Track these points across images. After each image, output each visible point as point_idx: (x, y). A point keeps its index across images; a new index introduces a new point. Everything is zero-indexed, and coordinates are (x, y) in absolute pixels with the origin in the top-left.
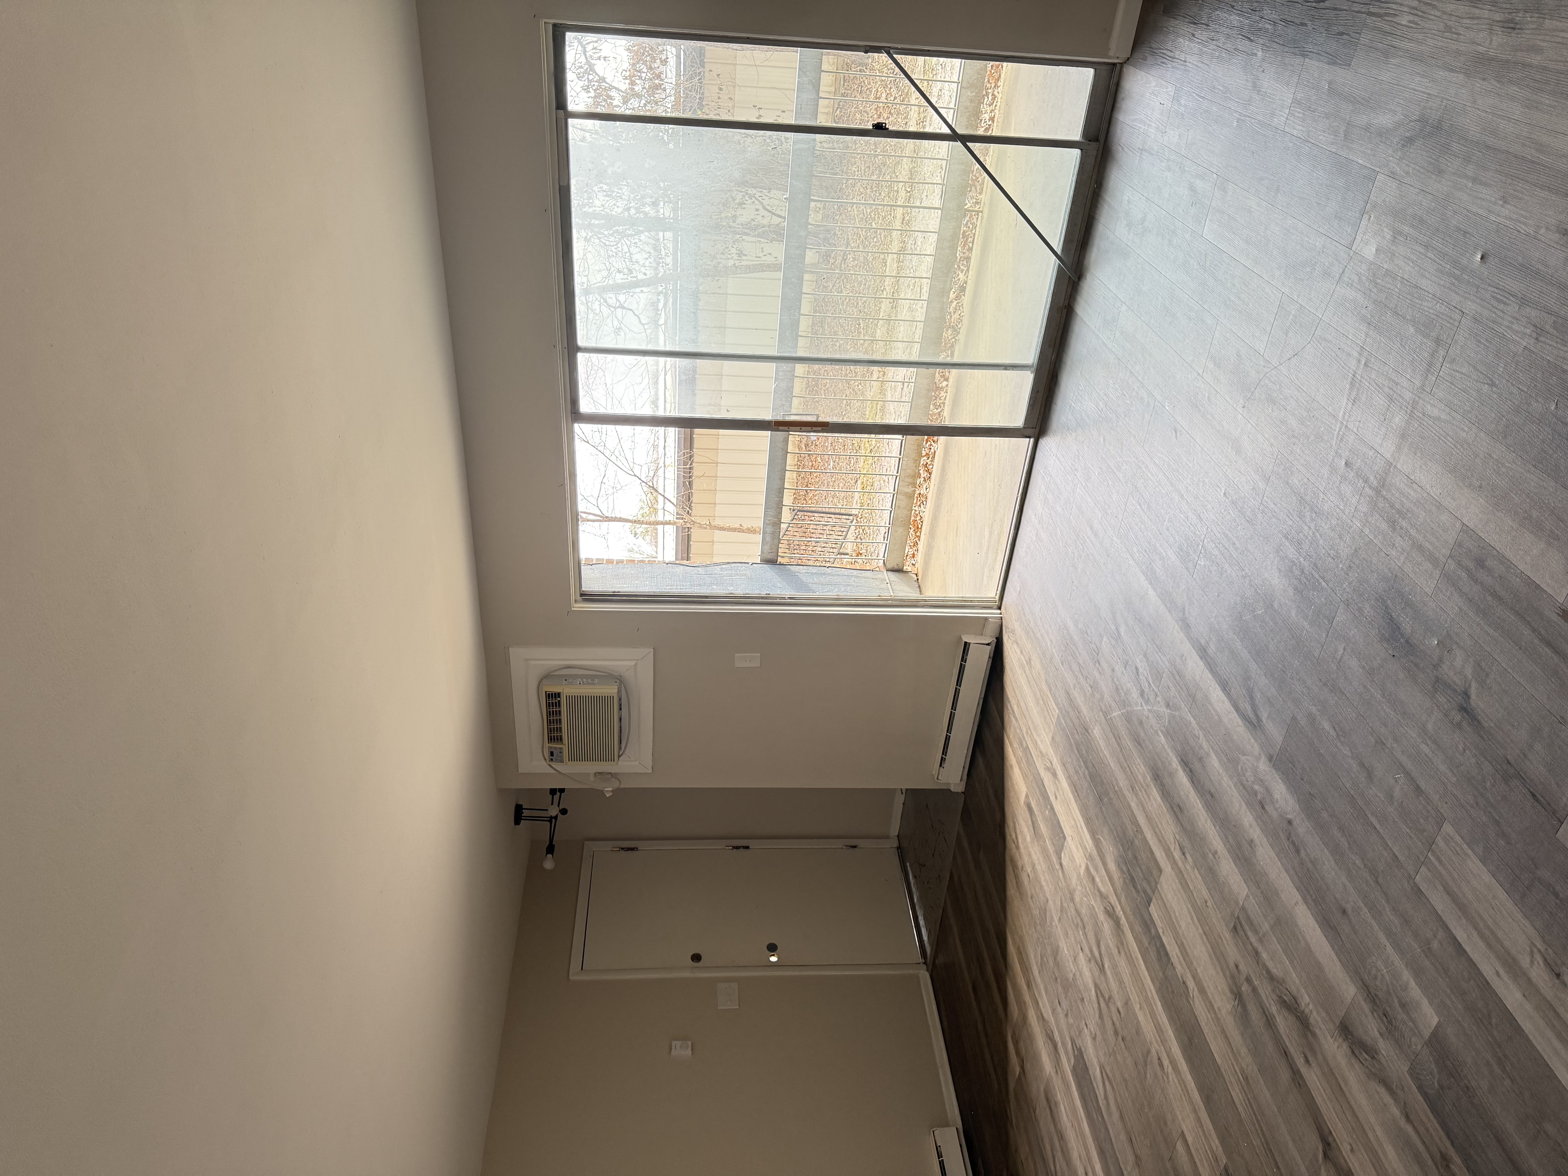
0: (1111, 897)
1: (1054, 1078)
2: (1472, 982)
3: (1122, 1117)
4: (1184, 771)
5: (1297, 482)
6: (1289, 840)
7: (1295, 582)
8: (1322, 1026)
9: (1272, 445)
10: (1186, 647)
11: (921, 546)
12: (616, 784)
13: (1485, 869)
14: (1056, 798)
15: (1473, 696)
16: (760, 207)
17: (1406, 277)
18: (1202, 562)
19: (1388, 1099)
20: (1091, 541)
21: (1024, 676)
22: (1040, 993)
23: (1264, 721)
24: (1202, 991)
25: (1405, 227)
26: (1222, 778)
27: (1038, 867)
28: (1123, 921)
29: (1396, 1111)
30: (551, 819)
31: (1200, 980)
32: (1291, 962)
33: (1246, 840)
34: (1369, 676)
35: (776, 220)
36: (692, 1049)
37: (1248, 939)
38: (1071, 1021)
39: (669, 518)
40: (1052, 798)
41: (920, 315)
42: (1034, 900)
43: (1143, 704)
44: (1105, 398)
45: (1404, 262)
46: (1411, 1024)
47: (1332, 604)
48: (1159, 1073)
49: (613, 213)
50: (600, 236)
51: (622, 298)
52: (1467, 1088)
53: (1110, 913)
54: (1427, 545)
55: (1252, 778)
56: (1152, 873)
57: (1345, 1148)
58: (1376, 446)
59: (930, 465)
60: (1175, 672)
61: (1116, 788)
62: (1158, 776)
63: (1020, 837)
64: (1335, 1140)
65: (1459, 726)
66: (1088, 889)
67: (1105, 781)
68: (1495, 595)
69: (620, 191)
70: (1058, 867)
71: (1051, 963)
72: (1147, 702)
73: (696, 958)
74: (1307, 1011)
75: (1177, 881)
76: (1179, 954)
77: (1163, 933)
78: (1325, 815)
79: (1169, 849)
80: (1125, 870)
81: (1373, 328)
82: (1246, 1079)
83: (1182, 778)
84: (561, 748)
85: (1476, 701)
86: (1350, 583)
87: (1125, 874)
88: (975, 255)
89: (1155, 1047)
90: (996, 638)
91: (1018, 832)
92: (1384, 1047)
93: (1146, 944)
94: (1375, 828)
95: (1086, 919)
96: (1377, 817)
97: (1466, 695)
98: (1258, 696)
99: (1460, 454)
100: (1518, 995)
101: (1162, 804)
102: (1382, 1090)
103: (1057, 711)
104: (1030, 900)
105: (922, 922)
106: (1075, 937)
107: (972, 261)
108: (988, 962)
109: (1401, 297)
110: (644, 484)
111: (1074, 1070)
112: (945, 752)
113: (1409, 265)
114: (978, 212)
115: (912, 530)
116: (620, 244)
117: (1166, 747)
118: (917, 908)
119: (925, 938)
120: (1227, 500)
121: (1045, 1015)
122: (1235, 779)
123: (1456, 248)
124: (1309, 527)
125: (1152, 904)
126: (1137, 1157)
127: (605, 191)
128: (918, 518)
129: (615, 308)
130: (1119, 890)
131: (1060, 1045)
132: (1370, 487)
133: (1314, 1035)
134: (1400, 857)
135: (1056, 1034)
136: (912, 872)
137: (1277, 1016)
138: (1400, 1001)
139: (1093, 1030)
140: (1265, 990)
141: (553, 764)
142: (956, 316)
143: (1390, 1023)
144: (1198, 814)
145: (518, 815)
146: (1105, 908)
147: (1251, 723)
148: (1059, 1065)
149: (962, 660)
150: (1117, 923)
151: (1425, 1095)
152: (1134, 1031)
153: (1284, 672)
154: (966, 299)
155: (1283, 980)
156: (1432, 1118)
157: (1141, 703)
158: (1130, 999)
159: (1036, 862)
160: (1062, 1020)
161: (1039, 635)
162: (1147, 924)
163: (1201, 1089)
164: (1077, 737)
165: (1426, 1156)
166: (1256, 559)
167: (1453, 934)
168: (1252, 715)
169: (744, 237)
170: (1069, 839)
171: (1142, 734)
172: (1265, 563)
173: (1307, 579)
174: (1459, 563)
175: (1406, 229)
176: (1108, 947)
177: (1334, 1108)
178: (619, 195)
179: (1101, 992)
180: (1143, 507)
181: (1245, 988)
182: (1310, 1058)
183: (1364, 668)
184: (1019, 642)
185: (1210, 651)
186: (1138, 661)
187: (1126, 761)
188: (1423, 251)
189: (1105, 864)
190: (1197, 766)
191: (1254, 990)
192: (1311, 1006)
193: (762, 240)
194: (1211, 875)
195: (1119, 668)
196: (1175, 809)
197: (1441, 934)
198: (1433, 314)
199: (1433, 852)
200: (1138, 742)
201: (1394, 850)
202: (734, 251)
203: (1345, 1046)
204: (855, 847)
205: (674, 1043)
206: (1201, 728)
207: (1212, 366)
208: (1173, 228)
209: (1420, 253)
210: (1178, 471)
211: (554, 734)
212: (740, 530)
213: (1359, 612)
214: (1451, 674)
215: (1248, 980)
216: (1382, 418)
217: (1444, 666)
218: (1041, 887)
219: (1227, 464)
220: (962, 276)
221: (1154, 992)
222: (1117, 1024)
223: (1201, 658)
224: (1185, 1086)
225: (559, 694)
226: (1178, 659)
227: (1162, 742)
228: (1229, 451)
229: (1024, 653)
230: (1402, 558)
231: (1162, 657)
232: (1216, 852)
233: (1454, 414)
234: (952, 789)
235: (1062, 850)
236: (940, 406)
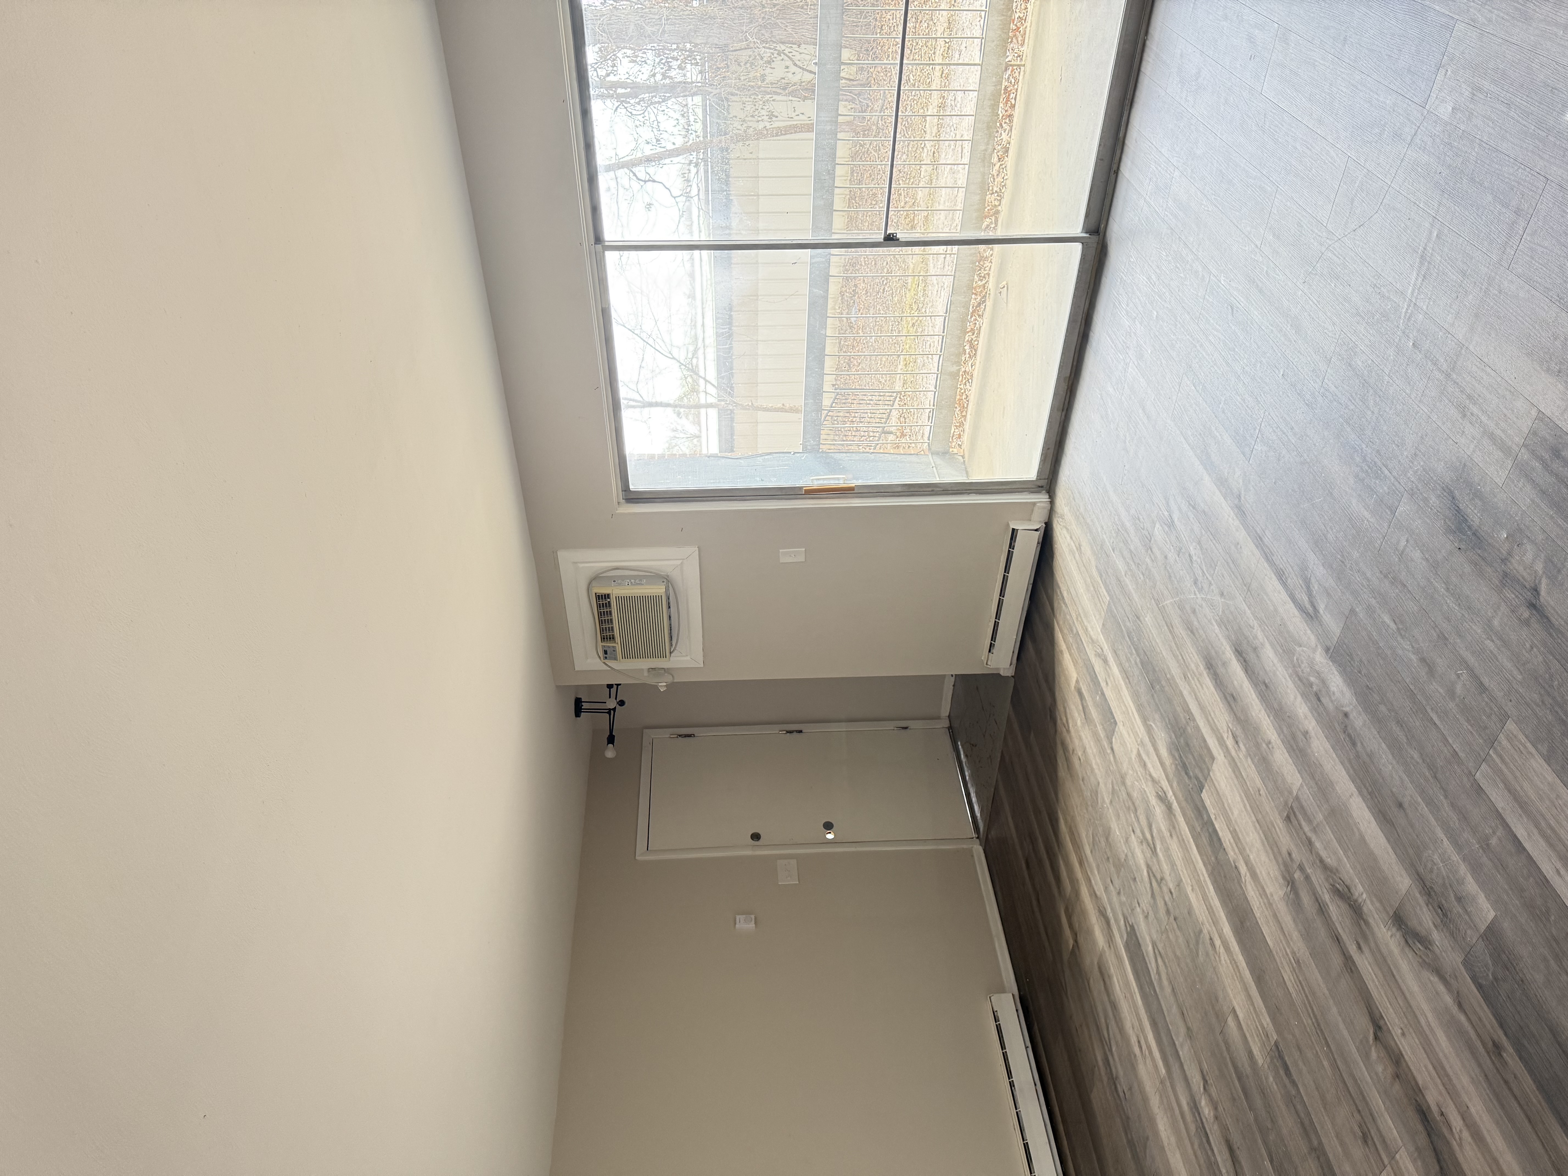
0: (1162, 782)
1: (1107, 954)
2: (1531, 879)
3: (1174, 991)
4: (1238, 660)
5: (1360, 363)
6: (1345, 732)
7: (1357, 470)
8: (1376, 916)
9: (1334, 324)
10: (1241, 535)
11: (967, 426)
12: (669, 679)
13: (1549, 768)
14: (1107, 684)
15: (1543, 593)
16: (789, 63)
17: (1485, 139)
18: (1259, 447)
19: (1441, 988)
20: (1143, 423)
21: (1074, 562)
22: (1092, 872)
23: (1321, 612)
24: (1254, 876)
25: (1486, 83)
26: (1277, 669)
27: (1089, 751)
28: (1175, 805)
29: (1448, 999)
30: (609, 711)
31: (1252, 865)
32: (1345, 852)
33: (1300, 730)
34: (1432, 569)
35: (807, 76)
36: (756, 923)
37: (1301, 828)
38: (1124, 899)
39: (711, 400)
40: (1103, 684)
41: (962, 181)
42: (1085, 782)
43: (1197, 592)
44: (1157, 271)
45: (1483, 122)
46: (1467, 917)
47: (1395, 493)
48: (1211, 952)
49: (638, 80)
50: (626, 105)
51: (651, 170)
52: (1522, 981)
53: (1162, 798)
54: (1498, 432)
55: (1308, 670)
56: (1205, 759)
57: (1396, 1032)
58: (1446, 326)
59: (975, 341)
60: (1229, 560)
61: (1168, 676)
62: (1211, 665)
63: (1070, 721)
64: (1386, 1023)
65: (1527, 623)
66: (1139, 773)
67: (1157, 669)
69: (644, 56)
70: (1109, 751)
71: (1103, 844)
72: (1201, 590)
73: (756, 837)
74: (1360, 900)
75: (1230, 770)
76: (1232, 840)
77: (1216, 818)
78: (1382, 708)
79: (1222, 737)
80: (1177, 757)
81: (1446, 196)
82: (1298, 962)
83: (1236, 668)
84: (613, 647)
85: (1546, 597)
86: (1415, 472)
87: (1176, 760)
88: (1017, 113)
89: (1207, 928)
90: (1046, 523)
91: (1069, 716)
92: (1437, 937)
93: (1199, 829)
94: (1435, 724)
95: (1137, 803)
96: (1437, 713)
97: (1536, 590)
98: (1315, 587)
99: (1539, 335)
101: (1215, 693)
102: (1435, 979)
103: (1108, 598)
104: (1081, 782)
105: (974, 799)
106: (1127, 820)
107: (1015, 119)
108: (1040, 840)
109: (1479, 162)
110: (683, 367)
111: (1127, 946)
112: (993, 638)
113: (1489, 126)
114: (1019, 67)
115: (957, 410)
116: (647, 112)
117: (1220, 636)
118: (969, 785)
119: (978, 814)
120: (1286, 382)
121: (1098, 893)
122: (1290, 671)
123: (1541, 106)
124: (1373, 412)
125: (1204, 791)
126: (1188, 1029)
127: (629, 57)
128: (964, 397)
129: (645, 182)
130: (1171, 776)
131: (1112, 921)
132: (1439, 370)
133: (1367, 923)
134: (1460, 754)
135: (1109, 911)
136: (964, 753)
137: (1329, 904)
138: (1455, 895)
139: (1145, 909)
140: (1318, 878)
141: (609, 662)
142: (1000, 179)
143: (1445, 915)
144: (1252, 704)
145: (578, 707)
146: (1157, 793)
147: (1308, 614)
148: (1112, 940)
149: (1010, 547)
150: (1169, 806)
151: (1480, 987)
152: (1186, 911)
153: (1343, 562)
154: (1010, 161)
155: (1337, 870)
156: (1485, 1007)
157: (1195, 591)
158: (1181, 880)
159: (1087, 747)
160: (1115, 899)
161: (1089, 521)
162: (1199, 812)
163: (1252, 972)
164: (1128, 624)
165: (1478, 1044)
166: (1315, 445)
167: (1513, 832)
168: (1308, 606)
169: (775, 97)
170: (1120, 724)
171: (1196, 623)
172: (1325, 449)
173: (1369, 467)
174: (1533, 452)
175: (1486, 85)
176: (1160, 831)
177: (1385, 994)
178: (643, 60)
179: (1153, 873)
180: (1198, 388)
181: (1297, 875)
182: (1362, 944)
183: (1427, 560)
184: (1069, 528)
185: (1266, 540)
186: (1191, 548)
187: (1178, 649)
188: (1505, 110)
189: (1156, 750)
190: (1251, 657)
191: (1307, 878)
192: (1364, 896)
193: (794, 99)
194: (1264, 763)
195: (1172, 556)
196: (1229, 699)
197: (1500, 832)
198: (1514, 181)
199: (1495, 749)
200: (1191, 631)
201: (1454, 746)
202: (764, 112)
203: (1398, 935)
204: (906, 728)
205: (738, 917)
206: (1256, 618)
207: (1271, 237)
208: (1230, 84)
209: (1502, 111)
210: (1234, 350)
211: (606, 633)
212: (782, 410)
213: (1424, 502)
214: (1521, 569)
215: (1301, 868)
216: (1454, 295)
217: (1513, 561)
218: (1092, 770)
219: (1286, 343)
220: (1004, 136)
221: (1206, 876)
222: (1169, 904)
223: (1257, 547)
224: (1237, 967)
225: (609, 595)
226: (1233, 547)
227: (1216, 631)
228: (1288, 329)
229: (1074, 538)
230: (1472, 446)
231: (1217, 545)
232: (1270, 742)
233: (1533, 292)
234: (1002, 673)
235: (1113, 735)
236: (984, 277)
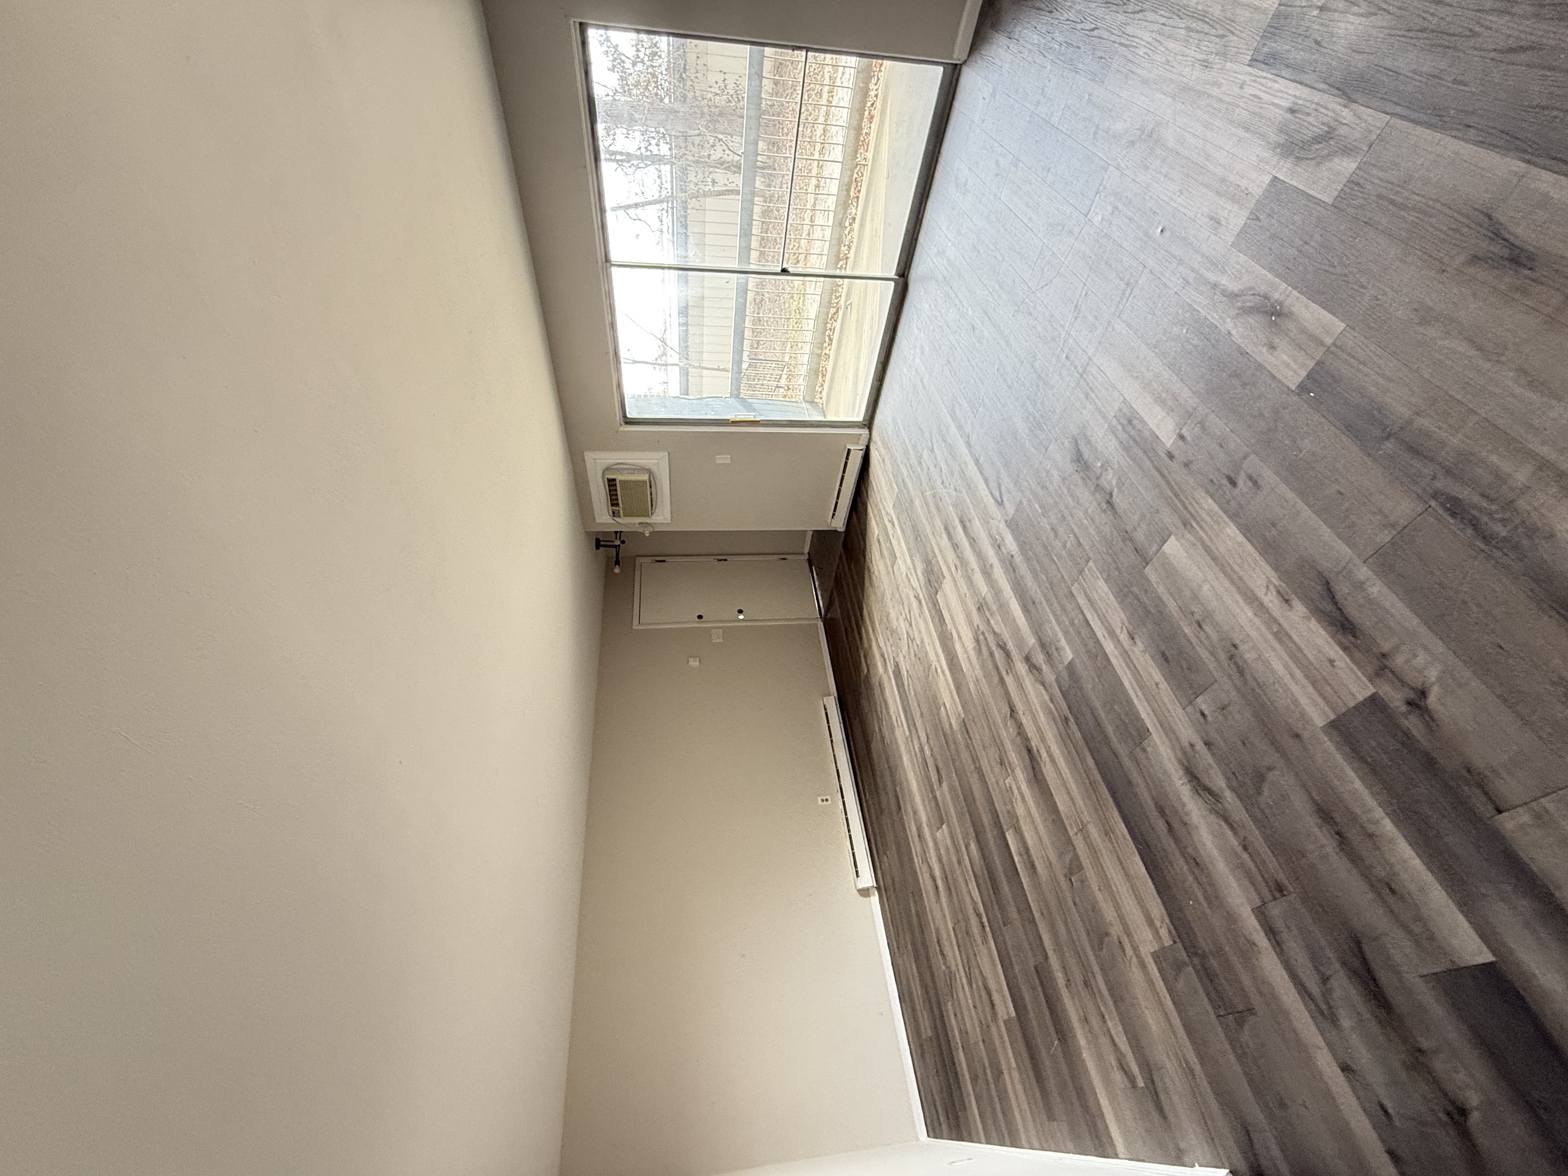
0: (918, 589)
1: (884, 676)
2: (1092, 640)
3: (915, 695)
4: (961, 526)
5: (1037, 365)
6: (1011, 565)
7: (1030, 425)
8: (1017, 658)
9: (1027, 342)
10: (968, 459)
11: (825, 387)
12: (651, 529)
13: (1106, 585)
14: (893, 537)
15: (1115, 496)
16: (725, 148)
17: (1116, 239)
18: (981, 409)
19: (1044, 692)
20: (921, 391)
21: (880, 469)
23: (1005, 501)
24: (960, 637)
25: (1120, 205)
26: (980, 531)
27: (882, 573)
28: (923, 601)
29: (1047, 698)
30: (616, 546)
31: (959, 632)
32: (1005, 626)
33: (989, 564)
34: (1063, 481)
35: (737, 158)
36: (700, 662)
37: (985, 613)
38: (893, 649)
39: (675, 361)
40: (891, 537)
41: (828, 236)
42: (879, 589)
44: (935, 302)
45: (1116, 228)
46: (1060, 658)
48: (935, 675)
49: (630, 151)
50: (623, 167)
51: (638, 212)
52: (1082, 688)
53: (917, 598)
54: (1103, 409)
55: (996, 532)
56: (940, 578)
57: (1021, 713)
58: (1084, 347)
60: (961, 472)
61: (925, 533)
62: (947, 528)
63: (873, 556)
64: (1016, 708)
65: (1104, 511)
66: (906, 584)
67: (919, 530)
68: (1135, 441)
69: (634, 134)
70: (892, 573)
71: (885, 621)
72: (945, 487)
73: (700, 617)
74: (1010, 650)
75: (952, 583)
76: (950, 619)
77: (943, 608)
78: (1030, 553)
79: (950, 566)
80: (926, 577)
81: (1092, 271)
82: (977, 680)
83: (959, 530)
84: (619, 510)
85: (1117, 499)
86: (1060, 428)
88: (862, 196)
89: (935, 664)
90: (866, 446)
91: (872, 554)
92: (1045, 668)
93: (934, 614)
94: (1055, 562)
95: (904, 600)
96: (1057, 556)
97: (1111, 495)
98: (1003, 488)
99: (1129, 356)
100: (1112, 647)
101: (948, 543)
102: (1041, 688)
103: (897, 490)
105: (820, 598)
106: (898, 609)
107: (860, 200)
108: (853, 619)
109: (1111, 252)
110: (658, 340)
111: (894, 672)
112: (835, 510)
113: (1118, 231)
114: (864, 165)
115: (820, 376)
116: (636, 173)
117: (953, 513)
118: (818, 591)
119: (822, 606)
120: (998, 373)
121: (881, 646)
122: (987, 532)
123: (1148, 223)
124: (1041, 393)
125: (938, 594)
127: (624, 134)
128: (824, 369)
129: (635, 220)
130: (922, 586)
131: (887, 660)
132: (1077, 372)
133: (1012, 661)
134: (1065, 577)
135: (886, 655)
136: (816, 573)
137: (995, 651)
138: (1056, 647)
139: (904, 654)
140: (991, 638)
141: (616, 519)
142: (849, 237)
143: (1050, 657)
144: (966, 549)
145: (598, 544)
146: (915, 595)
147: (998, 502)
148: (886, 670)
149: (846, 459)
150: (920, 602)
151: (1062, 691)
152: (925, 655)
153: (1019, 476)
154: (856, 226)
155: (1000, 635)
156: (1063, 701)
157: (942, 488)
158: (924, 639)
159: (881, 570)
160: (889, 649)
161: (889, 446)
162: (935, 605)
164: (906, 504)
165: (1058, 718)
166: (1010, 409)
168: (999, 498)
169: (716, 170)
170: (898, 559)
171: (941, 505)
172: (1015, 412)
173: (1036, 423)
174: (1119, 421)
176: (914, 614)
177: (1017, 695)
178: (633, 137)
179: (909, 635)
180: (952, 374)
181: (981, 637)
182: (1009, 671)
183: (1060, 476)
185: (980, 461)
186: (942, 464)
187: (931, 519)
188: (1128, 223)
189: (916, 572)
190: (968, 524)
191: (986, 639)
192: (1012, 648)
193: (728, 172)
194: (969, 580)
195: (932, 468)
196: (955, 547)
197: (1080, 616)
198: (1127, 265)
199: (1082, 575)
200: (938, 509)
201: (1063, 574)
202: (709, 180)
203: (1027, 667)
204: (785, 559)
205: (690, 659)
206: (972, 503)
207: (998, 287)
208: (983, 190)
210: (973, 353)
211: (614, 501)
212: (718, 369)
213: (1062, 445)
214: (1105, 483)
215: (983, 633)
216: (1090, 330)
217: (1102, 478)
218: (883, 583)
219: (1000, 351)
220: (853, 210)
222: (917, 651)
223: (976, 465)
224: (948, 682)
225: (615, 479)
226: (963, 465)
227: (951, 510)
228: (1003, 343)
230: (1089, 416)
231: (955, 463)
232: (973, 569)
234: (838, 530)
235: (894, 565)
236: (838, 297)
